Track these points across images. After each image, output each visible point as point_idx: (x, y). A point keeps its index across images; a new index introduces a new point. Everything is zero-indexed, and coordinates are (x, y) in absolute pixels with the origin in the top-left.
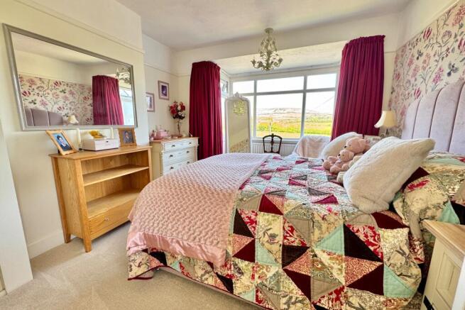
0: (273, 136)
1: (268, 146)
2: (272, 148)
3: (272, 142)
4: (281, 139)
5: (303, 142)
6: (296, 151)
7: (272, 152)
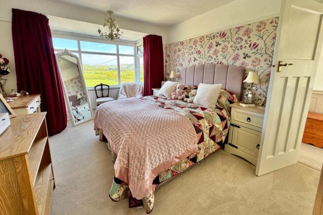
0: (101, 85)
1: (99, 93)
2: (102, 94)
3: (102, 89)
4: (109, 86)
5: (125, 87)
6: (121, 93)
7: (103, 97)
